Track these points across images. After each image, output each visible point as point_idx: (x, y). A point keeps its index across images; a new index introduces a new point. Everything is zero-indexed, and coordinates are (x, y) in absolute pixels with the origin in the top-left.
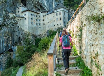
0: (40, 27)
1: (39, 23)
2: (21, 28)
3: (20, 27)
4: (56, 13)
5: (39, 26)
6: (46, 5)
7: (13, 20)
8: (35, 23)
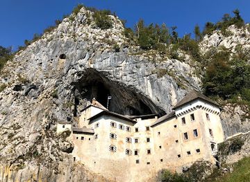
0: (137, 162)
2: (82, 163)
3: (78, 159)
5: (136, 158)
6: (154, 99)
7: (61, 139)
8: (122, 148)
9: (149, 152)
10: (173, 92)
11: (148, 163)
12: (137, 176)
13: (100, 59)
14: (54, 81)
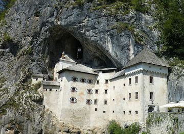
0: (96, 110)
1: (95, 98)
2: (50, 110)
3: (47, 107)
4: (128, 78)
5: (95, 106)
6: (113, 54)
7: (33, 91)
8: (83, 99)
9: (106, 102)
10: (131, 47)
11: (104, 112)
12: (95, 121)
13: (65, 16)
14: (29, 39)
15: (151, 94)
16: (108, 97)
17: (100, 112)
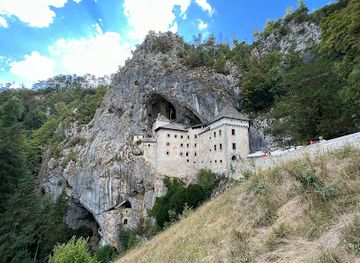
0: (188, 161)
1: (187, 151)
2: (150, 162)
4: (213, 132)
5: (187, 158)
8: (177, 152)
9: (196, 154)
11: (195, 162)
15: (234, 145)
16: (197, 149)
17: (191, 163)
